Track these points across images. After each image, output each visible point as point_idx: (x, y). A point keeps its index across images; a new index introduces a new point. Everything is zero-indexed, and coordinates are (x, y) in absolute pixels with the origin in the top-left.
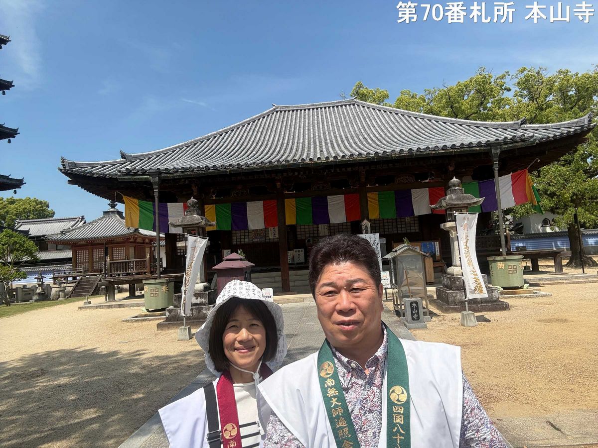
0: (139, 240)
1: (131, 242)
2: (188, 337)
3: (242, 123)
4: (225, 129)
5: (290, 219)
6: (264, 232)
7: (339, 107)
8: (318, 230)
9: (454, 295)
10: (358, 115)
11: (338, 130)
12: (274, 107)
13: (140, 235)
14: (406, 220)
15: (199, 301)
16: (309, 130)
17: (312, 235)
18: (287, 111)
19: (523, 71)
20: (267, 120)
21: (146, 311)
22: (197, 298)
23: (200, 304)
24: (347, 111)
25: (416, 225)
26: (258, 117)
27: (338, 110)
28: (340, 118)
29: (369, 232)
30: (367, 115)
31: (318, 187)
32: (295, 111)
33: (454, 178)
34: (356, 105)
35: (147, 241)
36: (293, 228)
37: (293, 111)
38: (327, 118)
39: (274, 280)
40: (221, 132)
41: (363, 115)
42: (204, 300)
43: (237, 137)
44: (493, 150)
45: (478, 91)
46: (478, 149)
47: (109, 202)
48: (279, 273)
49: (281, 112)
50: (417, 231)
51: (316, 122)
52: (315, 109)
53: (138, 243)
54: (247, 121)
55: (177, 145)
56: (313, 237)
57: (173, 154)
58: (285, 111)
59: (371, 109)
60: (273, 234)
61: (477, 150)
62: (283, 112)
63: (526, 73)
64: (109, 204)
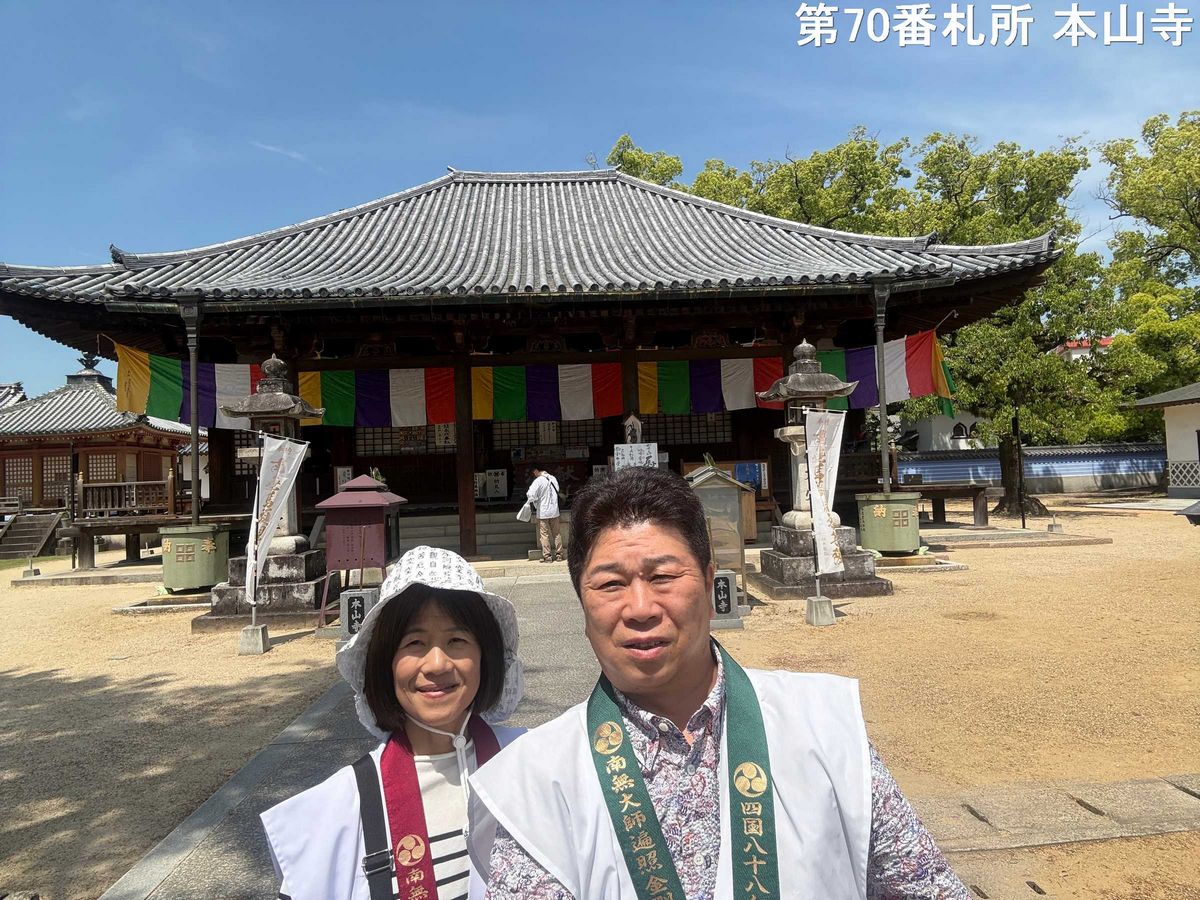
0: (146, 440)
1: (130, 444)
2: (261, 647)
3: (382, 203)
4: (345, 211)
5: (482, 410)
6: (424, 433)
7: (586, 183)
8: (536, 433)
9: (794, 565)
10: (623, 205)
11: (583, 231)
12: (451, 174)
13: (149, 429)
14: (709, 420)
15: (285, 572)
16: (523, 226)
17: (524, 442)
18: (478, 185)
19: (934, 141)
20: (435, 199)
21: (166, 592)
22: (281, 568)
23: (287, 580)
24: (601, 194)
25: (727, 428)
26: (416, 192)
27: (583, 190)
28: (587, 206)
29: (639, 439)
30: (641, 205)
31: (541, 346)
32: (495, 185)
33: (805, 341)
34: (618, 183)
35: (165, 442)
36: (485, 427)
37: (491, 184)
38: (560, 205)
39: (443, 532)
40: (336, 218)
41: (632, 204)
42: (295, 571)
43: (371, 231)
44: (876, 291)
45: (852, 173)
46: (849, 287)
47: (80, 354)
48: (456, 518)
49: (466, 184)
50: (728, 440)
51: (538, 211)
52: (537, 185)
53: (146, 446)
54: (393, 199)
55: (239, 240)
56: (527, 446)
57: (230, 258)
58: (474, 184)
59: (649, 194)
60: (445, 437)
61: (847, 289)
62: (470, 185)
63: (940, 144)
64: (81, 361)
